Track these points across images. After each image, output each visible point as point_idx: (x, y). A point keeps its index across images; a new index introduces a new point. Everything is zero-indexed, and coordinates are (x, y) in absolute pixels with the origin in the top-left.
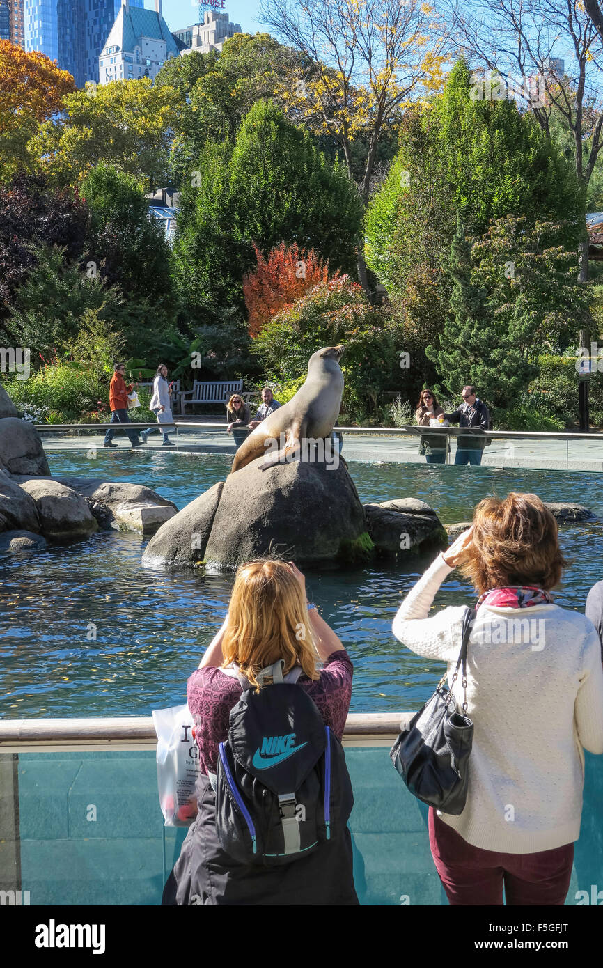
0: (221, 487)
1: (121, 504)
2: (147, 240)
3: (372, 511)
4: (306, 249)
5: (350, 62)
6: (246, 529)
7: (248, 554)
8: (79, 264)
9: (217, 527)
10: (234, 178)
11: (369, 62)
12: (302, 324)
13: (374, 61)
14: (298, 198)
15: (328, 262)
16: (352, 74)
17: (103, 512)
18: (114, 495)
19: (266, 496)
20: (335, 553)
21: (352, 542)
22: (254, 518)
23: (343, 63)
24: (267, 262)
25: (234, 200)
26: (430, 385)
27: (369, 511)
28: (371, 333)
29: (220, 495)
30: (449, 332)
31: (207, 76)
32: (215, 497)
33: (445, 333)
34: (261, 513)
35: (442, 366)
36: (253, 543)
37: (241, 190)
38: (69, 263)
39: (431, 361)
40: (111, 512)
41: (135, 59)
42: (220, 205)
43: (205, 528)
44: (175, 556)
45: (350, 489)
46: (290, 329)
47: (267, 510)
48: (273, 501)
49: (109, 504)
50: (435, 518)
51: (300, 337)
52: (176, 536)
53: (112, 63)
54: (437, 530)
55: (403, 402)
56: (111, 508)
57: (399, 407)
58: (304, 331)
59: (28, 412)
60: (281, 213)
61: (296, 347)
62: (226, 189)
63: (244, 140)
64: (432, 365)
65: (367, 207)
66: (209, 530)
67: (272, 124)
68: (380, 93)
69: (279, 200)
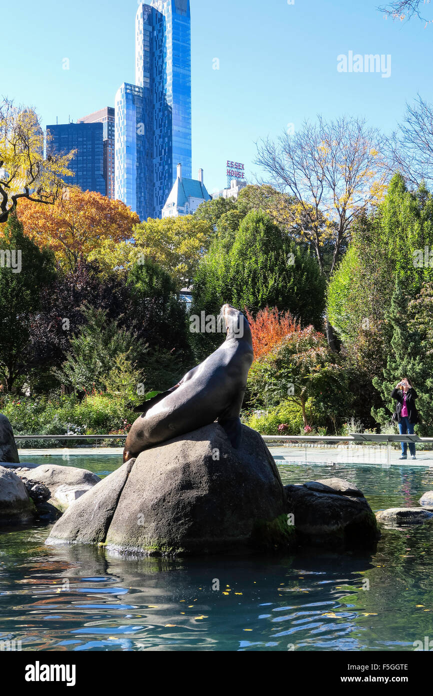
0: (134, 462)
1: (61, 486)
2: (173, 310)
3: (295, 491)
4: (284, 312)
5: (320, 191)
6: (150, 507)
7: (150, 535)
8: (117, 322)
9: (122, 505)
10: (233, 263)
11: (334, 189)
12: (279, 363)
13: (337, 190)
14: (279, 277)
15: (300, 321)
16: (322, 199)
17: (41, 494)
18: (56, 479)
19: (174, 471)
20: (248, 536)
21: (268, 523)
22: (159, 495)
23: (315, 190)
24: (255, 321)
25: (234, 279)
26: (377, 407)
27: (291, 491)
28: (330, 369)
29: (129, 472)
30: (391, 366)
31: (229, 213)
32: (124, 474)
33: (388, 367)
34: (167, 489)
35: (385, 393)
36: (156, 523)
37: (237, 272)
38: (110, 322)
39: (376, 390)
40: (50, 493)
41: (185, 211)
42: (223, 282)
43: (110, 507)
44: (76, 537)
45: (268, 466)
46: (269, 367)
47: (174, 486)
48: (180, 476)
49: (51, 486)
50: (363, 500)
51: (275, 372)
52: (81, 515)
53: (170, 213)
55: (356, 421)
57: (353, 425)
58: (280, 368)
59: (71, 430)
60: (267, 287)
61: (273, 380)
62: (227, 271)
63: (241, 236)
64: (378, 393)
65: (329, 281)
66: (114, 509)
67: (261, 224)
68: (341, 209)
69: (265, 278)
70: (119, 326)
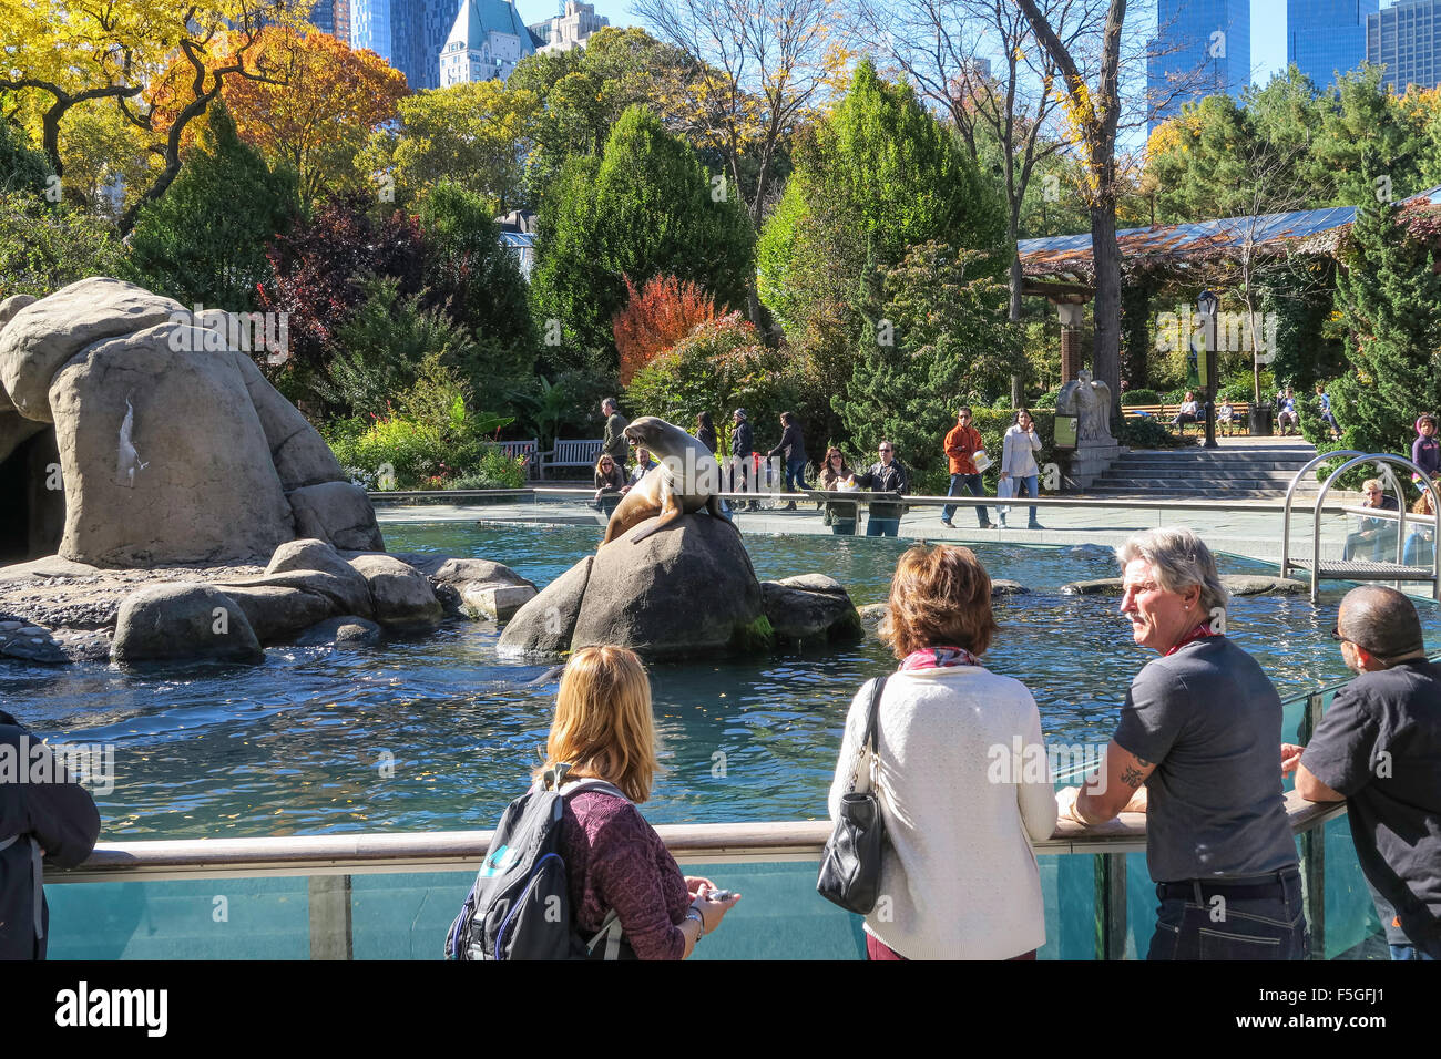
0: (591, 561)
1: (470, 584)
2: (497, 272)
3: (770, 590)
4: (686, 282)
5: (738, 61)
6: (621, 611)
9: (586, 609)
10: (600, 197)
11: (761, 61)
12: (684, 371)
13: (766, 60)
14: (675, 220)
15: (713, 297)
16: (741, 75)
17: (448, 594)
18: (462, 574)
20: (727, 640)
21: (748, 626)
22: (631, 598)
23: (730, 62)
24: (642, 297)
25: (602, 223)
28: (767, 379)
29: (589, 572)
30: (858, 379)
31: (568, 78)
33: (854, 381)
35: (849, 419)
37: (610, 212)
39: (836, 414)
41: (482, 57)
42: (585, 229)
43: (571, 611)
44: (536, 645)
46: (669, 377)
47: (646, 588)
48: (652, 578)
49: (456, 584)
50: (845, 598)
51: (680, 386)
53: (455, 62)
54: (848, 611)
56: (458, 589)
58: (687, 379)
59: (357, 477)
60: (656, 238)
61: (678, 398)
62: (592, 211)
63: (614, 153)
64: (839, 419)
65: (760, 233)
66: (576, 613)
67: (646, 133)
68: (774, 97)
69: (653, 223)
70: (421, 307)
